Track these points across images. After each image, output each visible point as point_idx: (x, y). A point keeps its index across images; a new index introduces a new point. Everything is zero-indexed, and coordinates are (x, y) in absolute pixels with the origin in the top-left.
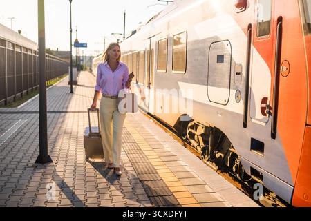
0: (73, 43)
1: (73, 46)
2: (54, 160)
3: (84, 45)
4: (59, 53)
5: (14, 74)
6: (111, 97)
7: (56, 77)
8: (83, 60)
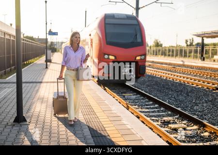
0: (48, 33)
1: (48, 35)
2: (28, 120)
3: (55, 34)
4: (39, 40)
5: (5, 55)
6: (73, 70)
7: (37, 57)
8: (56, 45)
